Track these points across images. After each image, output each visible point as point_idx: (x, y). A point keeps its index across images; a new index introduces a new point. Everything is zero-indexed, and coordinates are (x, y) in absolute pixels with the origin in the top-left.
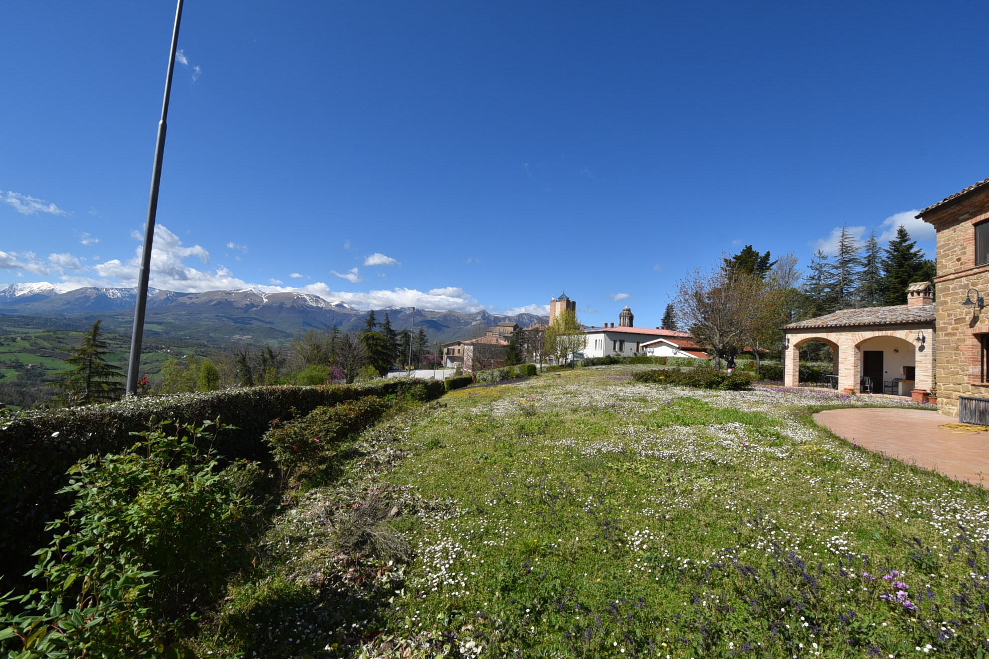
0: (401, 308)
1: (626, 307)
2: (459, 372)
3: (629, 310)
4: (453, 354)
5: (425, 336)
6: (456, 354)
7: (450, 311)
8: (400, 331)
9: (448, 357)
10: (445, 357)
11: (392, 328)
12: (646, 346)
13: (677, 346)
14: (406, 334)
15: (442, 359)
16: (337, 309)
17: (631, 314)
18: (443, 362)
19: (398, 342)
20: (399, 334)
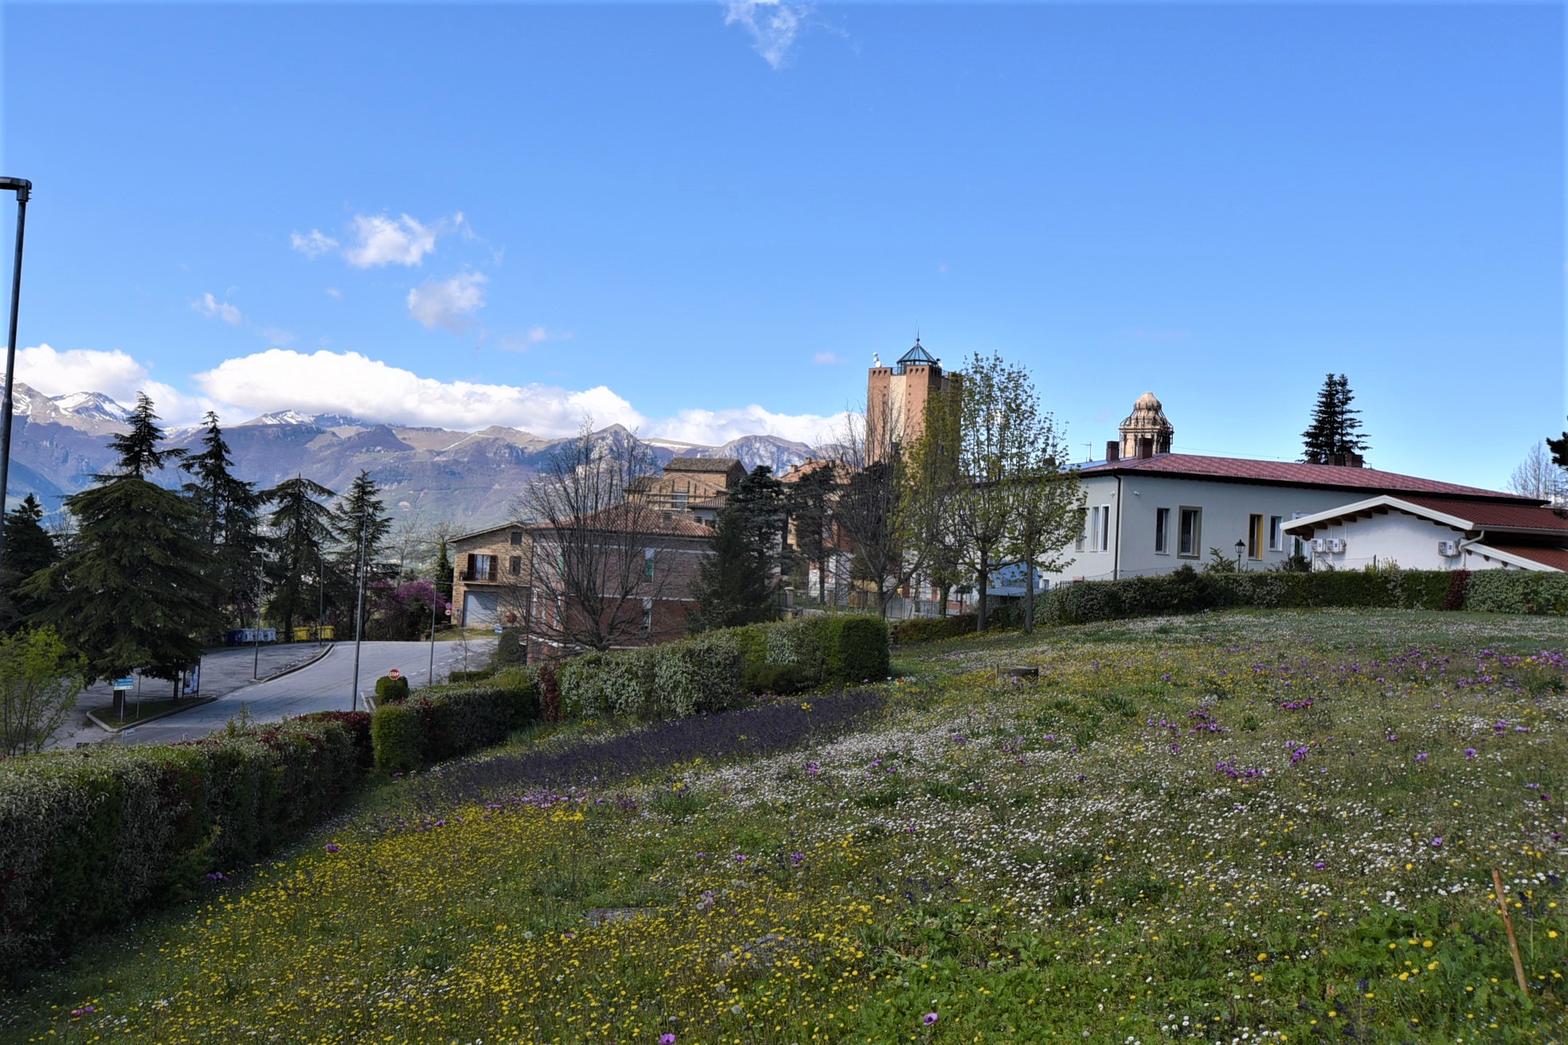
0: (320, 418)
1: (1145, 398)
2: (511, 650)
3: (1157, 408)
4: (493, 575)
5: (376, 506)
6: (505, 577)
7: (496, 429)
8: (268, 486)
9: (472, 590)
10: (459, 588)
11: (237, 473)
12: (1306, 532)
13: (1468, 525)
14: (298, 498)
15: (449, 599)
16: (78, 423)
17: (1164, 422)
18: (453, 610)
19: (263, 530)
20: (268, 496)
